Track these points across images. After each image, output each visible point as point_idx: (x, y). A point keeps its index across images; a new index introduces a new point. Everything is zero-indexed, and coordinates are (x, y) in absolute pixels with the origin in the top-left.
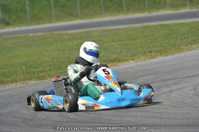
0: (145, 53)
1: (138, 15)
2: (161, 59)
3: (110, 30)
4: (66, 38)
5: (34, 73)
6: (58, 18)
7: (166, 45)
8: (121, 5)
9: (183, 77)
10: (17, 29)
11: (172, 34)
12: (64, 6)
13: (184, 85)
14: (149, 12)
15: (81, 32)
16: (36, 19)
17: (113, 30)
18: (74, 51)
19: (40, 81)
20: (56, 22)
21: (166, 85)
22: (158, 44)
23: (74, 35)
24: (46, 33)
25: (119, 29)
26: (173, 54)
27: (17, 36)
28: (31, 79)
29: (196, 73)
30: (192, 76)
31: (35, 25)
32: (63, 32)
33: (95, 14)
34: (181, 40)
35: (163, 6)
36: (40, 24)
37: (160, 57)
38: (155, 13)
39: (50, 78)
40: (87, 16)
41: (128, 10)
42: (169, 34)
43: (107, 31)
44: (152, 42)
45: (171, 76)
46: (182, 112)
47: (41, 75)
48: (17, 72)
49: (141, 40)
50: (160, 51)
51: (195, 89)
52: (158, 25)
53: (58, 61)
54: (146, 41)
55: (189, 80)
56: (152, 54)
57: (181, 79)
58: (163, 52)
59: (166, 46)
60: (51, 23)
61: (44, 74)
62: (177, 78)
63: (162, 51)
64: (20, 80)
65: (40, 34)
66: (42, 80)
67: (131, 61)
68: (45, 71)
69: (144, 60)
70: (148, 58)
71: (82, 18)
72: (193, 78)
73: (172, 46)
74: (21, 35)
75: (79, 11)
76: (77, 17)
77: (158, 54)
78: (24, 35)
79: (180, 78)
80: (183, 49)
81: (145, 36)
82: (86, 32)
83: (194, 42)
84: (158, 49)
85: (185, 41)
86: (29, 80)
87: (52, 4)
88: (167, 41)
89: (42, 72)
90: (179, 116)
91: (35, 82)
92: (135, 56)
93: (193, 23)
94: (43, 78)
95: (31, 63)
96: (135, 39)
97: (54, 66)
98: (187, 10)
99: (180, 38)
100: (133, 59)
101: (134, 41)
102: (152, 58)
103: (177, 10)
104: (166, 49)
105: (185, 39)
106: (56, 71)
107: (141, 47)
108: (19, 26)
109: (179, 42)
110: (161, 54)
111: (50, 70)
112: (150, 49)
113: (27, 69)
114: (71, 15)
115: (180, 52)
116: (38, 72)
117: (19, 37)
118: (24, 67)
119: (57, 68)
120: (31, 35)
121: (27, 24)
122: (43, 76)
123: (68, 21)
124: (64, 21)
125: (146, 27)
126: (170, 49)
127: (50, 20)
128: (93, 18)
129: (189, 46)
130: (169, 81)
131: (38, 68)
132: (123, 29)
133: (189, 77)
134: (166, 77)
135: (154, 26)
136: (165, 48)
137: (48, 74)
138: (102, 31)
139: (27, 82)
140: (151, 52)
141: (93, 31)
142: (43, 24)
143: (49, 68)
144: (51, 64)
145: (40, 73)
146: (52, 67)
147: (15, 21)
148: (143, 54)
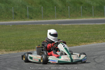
1: (100, 18)
3: (84, 25)
4: (61, 28)
6: (58, 17)
8: (91, 13)
10: (36, 21)
12: (61, 11)
15: (70, 25)
16: (46, 17)
17: (86, 25)
18: (65, 35)
20: (56, 19)
23: (66, 26)
24: (51, 25)
25: (90, 25)
27: (36, 25)
31: (46, 20)
32: (60, 25)
33: (77, 16)
36: (48, 20)
40: (73, 17)
41: (95, 16)
43: (83, 25)
54: (103, 32)
60: (54, 19)
65: (47, 25)
67: (95, 43)
69: (102, 42)
71: (70, 18)
74: (38, 25)
75: (69, 15)
76: (68, 17)
78: (39, 24)
81: (103, 30)
82: (72, 25)
87: (55, 10)
92: (97, 40)
96: (98, 31)
100: (96, 42)
101: (97, 32)
107: (101, 35)
108: (37, 20)
114: (64, 16)
117: (37, 25)
118: (38, 41)
120: (43, 25)
121: (41, 19)
123: (63, 19)
124: (61, 19)
125: (104, 25)
128: (76, 19)
132: (91, 25)
138: (80, 25)
141: (75, 25)
142: (50, 19)
147: (35, 17)
148: (101, 39)
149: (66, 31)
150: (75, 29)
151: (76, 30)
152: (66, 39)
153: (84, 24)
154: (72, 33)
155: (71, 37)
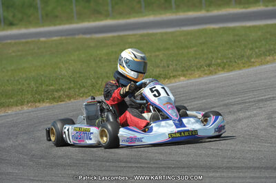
0: (201, 66)
1: (192, 14)
2: (223, 75)
3: (153, 34)
4: (92, 44)
5: (47, 92)
6: (81, 17)
7: (231, 56)
9: (254, 101)
10: (23, 31)
11: (239, 42)
13: (255, 112)
14: (208, 11)
15: (114, 37)
16: (50, 18)
17: (157, 34)
18: (102, 63)
19: (55, 104)
20: (77, 23)
21: (230, 112)
22: (220, 55)
23: (104, 40)
24: (63, 38)
25: (166, 33)
26: (240, 69)
27: (24, 40)
28: (43, 101)
29: (272, 96)
30: (266, 100)
31: (49, 25)
32: (88, 36)
33: (132, 11)
34: (251, 49)
35: (227, 2)
36: (55, 25)
37: (222, 72)
38: (215, 12)
39: (70, 100)
40: (121, 14)
41: (178, 8)
42: (234, 41)
43: (148, 35)
44: (211, 52)
45: (237, 100)
46: (252, 149)
47: (56, 95)
48: (23, 90)
49: (195, 49)
50: (222, 65)
51: (270, 117)
52: (220, 29)
53: (80, 77)
54: (202, 50)
55: (261, 104)
56: (211, 68)
57: (251, 104)
58: (227, 66)
59: (230, 58)
60: (71, 23)
61: (61, 93)
62: (245, 103)
63: (225, 65)
64: (28, 102)
65: (55, 38)
66: (58, 102)
67: (182, 78)
68: (62, 89)
69: (200, 76)
70: (206, 74)
71: (114, 18)
72: (268, 102)
73: (239, 58)
74: (29, 40)
75: (110, 8)
76: (107, 16)
77: (220, 68)
78: (33, 39)
79: (250, 102)
81: (201, 44)
82: (119, 36)
83: (269, 52)
84: (219, 61)
85: (257, 50)
86: (39, 101)
88: (231, 51)
89: (58, 91)
90: (248, 155)
91: (48, 105)
92: (187, 70)
93: (267, 26)
94: (60, 99)
95: (43, 79)
96: (187, 47)
97: (74, 84)
98: (260, 8)
99: (250, 46)
100: (184, 76)
101: (186, 50)
102: (211, 73)
103: (246, 8)
104: (231, 62)
105: (257, 48)
106: (77, 90)
107: (196, 58)
108: (26, 27)
109: (248, 52)
110: (223, 68)
111: (70, 88)
112: (208, 62)
113: (37, 87)
114: (97, 13)
115: (249, 66)
116: (53, 91)
117: (27, 42)
118: (32, 84)
119: (79, 86)
120: (43, 39)
121: (37, 25)
122: (59, 97)
123: (94, 21)
124: (89, 21)
125: (203, 31)
126: (235, 62)
127: (69, 19)
128: (128, 18)
129: (263, 58)
130: (235, 106)
131: (52, 85)
132: (171, 33)
133: (262, 100)
134: (231, 101)
135: (214, 29)
136: (229, 60)
137: (66, 93)
138: (141, 35)
139: (37, 104)
140: (209, 65)
141: (129, 35)
142: (60, 24)
143: (67, 86)
144: (71, 80)
145: (55, 93)
146: (72, 85)
147: (21, 20)
148: (199, 68)
149: (104, 51)
152: (107, 73)
153: (151, 31)
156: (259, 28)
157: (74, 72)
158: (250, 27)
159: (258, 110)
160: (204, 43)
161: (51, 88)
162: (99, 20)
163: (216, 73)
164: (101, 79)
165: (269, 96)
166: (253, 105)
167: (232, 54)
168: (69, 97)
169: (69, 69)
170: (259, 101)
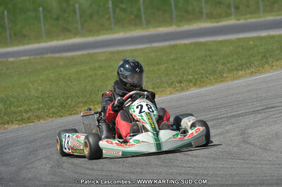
0: (172, 83)
1: (163, 30)
2: (194, 91)
3: (122, 52)
4: (61, 63)
5: (15, 113)
6: (50, 35)
7: (202, 71)
8: (138, 17)
9: (226, 117)
11: (210, 57)
12: (57, 19)
13: (227, 128)
14: (179, 26)
15: (83, 55)
16: (19, 37)
17: (127, 51)
18: (72, 82)
19: (24, 125)
20: (46, 42)
22: (191, 70)
23: (73, 58)
24: (32, 57)
25: (136, 50)
26: (213, 85)
28: (12, 123)
29: (244, 111)
30: (239, 116)
31: (17, 45)
32: (57, 55)
33: (102, 28)
34: (223, 64)
35: (199, 16)
36: (23, 44)
37: (194, 88)
38: (186, 27)
39: (39, 121)
40: (91, 32)
41: (148, 23)
42: (206, 56)
43: (118, 52)
44: (182, 68)
45: (209, 116)
46: (225, 166)
47: (25, 116)
49: (166, 65)
50: (194, 81)
51: (242, 133)
52: (192, 44)
53: (49, 97)
54: (173, 66)
55: (233, 120)
56: (182, 85)
57: (223, 120)
58: (199, 82)
59: (201, 74)
60: (39, 42)
61: (30, 114)
62: (217, 119)
63: (197, 81)
65: (24, 58)
66: (27, 123)
68: (31, 110)
69: (171, 93)
70: (177, 90)
71: (83, 35)
72: (241, 118)
73: (210, 74)
75: (79, 27)
76: (76, 34)
77: (191, 84)
78: (2, 59)
79: (222, 118)
80: (226, 77)
81: (172, 60)
82: (89, 54)
83: (241, 67)
84: (191, 77)
85: (229, 65)
86: (8, 123)
87: (42, 16)
88: (203, 66)
89: (26, 112)
90: (220, 173)
91: (17, 126)
92: (158, 88)
93: (239, 40)
94: (29, 120)
95: (11, 99)
96: (158, 64)
97: (43, 104)
98: (231, 22)
99: (222, 61)
101: (157, 67)
102: (182, 90)
103: (217, 22)
104: (202, 77)
105: (228, 63)
106: (46, 110)
107: (167, 74)
109: (220, 67)
110: (195, 85)
111: (39, 109)
112: (179, 78)
113: (5, 108)
114: (66, 31)
115: (222, 81)
116: (21, 112)
119: (48, 107)
120: (11, 59)
121: (5, 45)
122: (28, 119)
123: (63, 39)
124: (58, 40)
125: (174, 47)
126: (207, 77)
127: (38, 38)
128: (98, 35)
129: (235, 72)
131: (20, 106)
132: (141, 49)
133: (235, 116)
135: (185, 44)
136: (200, 76)
137: (35, 114)
138: (111, 53)
139: (6, 126)
140: (180, 82)
141: (98, 53)
142: (28, 44)
143: (36, 107)
144: (40, 100)
145: (24, 114)
146: (41, 105)
148: (170, 85)
149: (74, 70)
150: (97, 65)
151: (101, 67)
152: (76, 92)
153: (121, 48)
154: (90, 76)
155: (88, 88)
156: (231, 42)
157: (43, 92)
158: (221, 42)
159: (231, 126)
160: (174, 59)
161: (19, 109)
162: (68, 38)
163: (187, 89)
164: (70, 99)
165: (241, 112)
166: (225, 122)
167: (204, 69)
168: (39, 118)
169: (38, 89)
170: (232, 116)
